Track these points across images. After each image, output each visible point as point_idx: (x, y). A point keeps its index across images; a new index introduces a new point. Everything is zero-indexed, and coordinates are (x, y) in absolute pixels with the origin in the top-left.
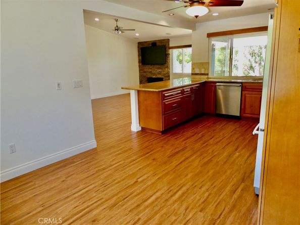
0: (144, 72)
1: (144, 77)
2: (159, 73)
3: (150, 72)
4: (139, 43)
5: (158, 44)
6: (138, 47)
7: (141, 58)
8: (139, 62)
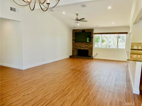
0: (76, 46)
1: (76, 48)
2: (86, 47)
3: (80, 46)
4: (74, 30)
5: (86, 31)
6: (73, 32)
7: (74, 38)
8: (73, 40)
